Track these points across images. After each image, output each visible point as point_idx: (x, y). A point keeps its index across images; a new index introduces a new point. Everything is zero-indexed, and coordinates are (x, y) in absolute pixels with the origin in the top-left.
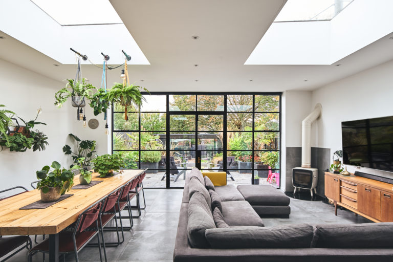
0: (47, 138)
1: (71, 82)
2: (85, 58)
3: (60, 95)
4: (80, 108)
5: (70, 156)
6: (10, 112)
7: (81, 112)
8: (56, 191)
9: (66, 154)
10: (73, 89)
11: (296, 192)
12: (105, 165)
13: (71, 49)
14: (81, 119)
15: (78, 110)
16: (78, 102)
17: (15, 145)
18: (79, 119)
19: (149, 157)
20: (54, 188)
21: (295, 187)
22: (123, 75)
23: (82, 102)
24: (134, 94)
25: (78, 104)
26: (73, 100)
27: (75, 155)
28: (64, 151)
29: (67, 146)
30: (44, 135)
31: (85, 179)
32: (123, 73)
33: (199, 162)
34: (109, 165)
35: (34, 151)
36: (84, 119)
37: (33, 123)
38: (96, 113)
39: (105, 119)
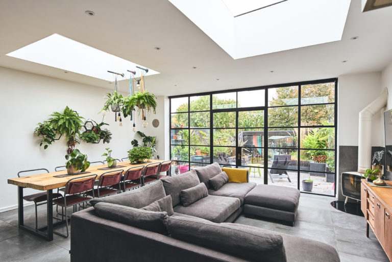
0: (111, 134)
2: (122, 75)
4: (118, 113)
7: (119, 115)
8: (74, 168)
9: (133, 146)
11: (347, 202)
13: (108, 71)
14: (118, 121)
15: (116, 114)
18: (116, 121)
21: (347, 197)
22: (138, 85)
25: (114, 110)
26: (112, 107)
28: (132, 144)
29: (135, 140)
30: (109, 132)
31: (108, 163)
32: (139, 83)
33: (239, 158)
35: (104, 143)
36: (121, 120)
37: (102, 124)
38: (125, 116)
39: (131, 120)
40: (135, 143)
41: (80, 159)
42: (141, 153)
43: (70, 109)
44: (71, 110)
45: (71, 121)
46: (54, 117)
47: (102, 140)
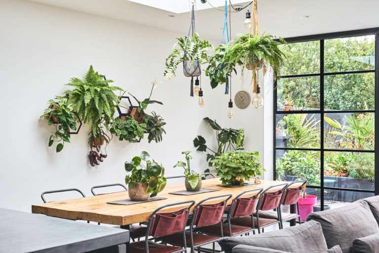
0: (165, 124)
1: (182, 41)
2: (203, 1)
3: (172, 60)
4: (195, 79)
5: (204, 154)
6: (118, 88)
7: (197, 83)
8: (142, 188)
9: (198, 150)
10: (185, 51)
12: (229, 167)
14: (196, 94)
15: (192, 81)
16: (190, 70)
17: (125, 133)
18: (192, 95)
19: (364, 167)
20: (140, 184)
22: (248, 21)
23: (196, 68)
24: (262, 50)
25: (190, 72)
26: (185, 66)
27: (211, 153)
28: (196, 146)
29: (200, 137)
30: (160, 119)
31: (189, 182)
32: (249, 17)
34: (234, 168)
35: (149, 142)
36: (201, 94)
37: (147, 101)
38: (214, 84)
39: (226, 92)
40: (200, 143)
41: (155, 170)
42: (244, 164)
43: (95, 72)
44: (97, 73)
45: (104, 96)
46: (72, 88)
47: (146, 135)
